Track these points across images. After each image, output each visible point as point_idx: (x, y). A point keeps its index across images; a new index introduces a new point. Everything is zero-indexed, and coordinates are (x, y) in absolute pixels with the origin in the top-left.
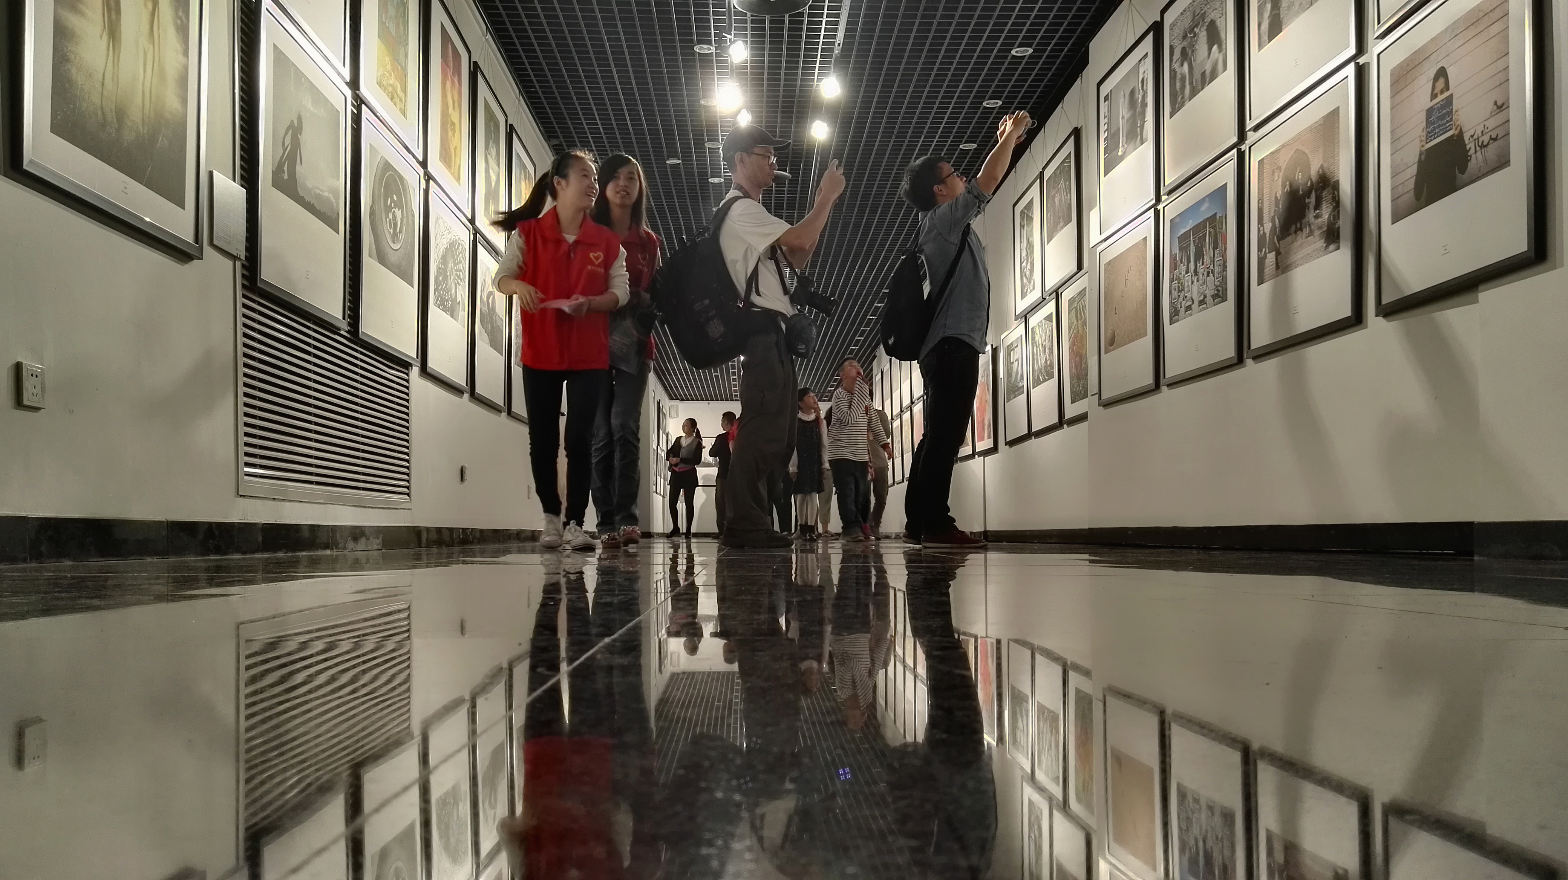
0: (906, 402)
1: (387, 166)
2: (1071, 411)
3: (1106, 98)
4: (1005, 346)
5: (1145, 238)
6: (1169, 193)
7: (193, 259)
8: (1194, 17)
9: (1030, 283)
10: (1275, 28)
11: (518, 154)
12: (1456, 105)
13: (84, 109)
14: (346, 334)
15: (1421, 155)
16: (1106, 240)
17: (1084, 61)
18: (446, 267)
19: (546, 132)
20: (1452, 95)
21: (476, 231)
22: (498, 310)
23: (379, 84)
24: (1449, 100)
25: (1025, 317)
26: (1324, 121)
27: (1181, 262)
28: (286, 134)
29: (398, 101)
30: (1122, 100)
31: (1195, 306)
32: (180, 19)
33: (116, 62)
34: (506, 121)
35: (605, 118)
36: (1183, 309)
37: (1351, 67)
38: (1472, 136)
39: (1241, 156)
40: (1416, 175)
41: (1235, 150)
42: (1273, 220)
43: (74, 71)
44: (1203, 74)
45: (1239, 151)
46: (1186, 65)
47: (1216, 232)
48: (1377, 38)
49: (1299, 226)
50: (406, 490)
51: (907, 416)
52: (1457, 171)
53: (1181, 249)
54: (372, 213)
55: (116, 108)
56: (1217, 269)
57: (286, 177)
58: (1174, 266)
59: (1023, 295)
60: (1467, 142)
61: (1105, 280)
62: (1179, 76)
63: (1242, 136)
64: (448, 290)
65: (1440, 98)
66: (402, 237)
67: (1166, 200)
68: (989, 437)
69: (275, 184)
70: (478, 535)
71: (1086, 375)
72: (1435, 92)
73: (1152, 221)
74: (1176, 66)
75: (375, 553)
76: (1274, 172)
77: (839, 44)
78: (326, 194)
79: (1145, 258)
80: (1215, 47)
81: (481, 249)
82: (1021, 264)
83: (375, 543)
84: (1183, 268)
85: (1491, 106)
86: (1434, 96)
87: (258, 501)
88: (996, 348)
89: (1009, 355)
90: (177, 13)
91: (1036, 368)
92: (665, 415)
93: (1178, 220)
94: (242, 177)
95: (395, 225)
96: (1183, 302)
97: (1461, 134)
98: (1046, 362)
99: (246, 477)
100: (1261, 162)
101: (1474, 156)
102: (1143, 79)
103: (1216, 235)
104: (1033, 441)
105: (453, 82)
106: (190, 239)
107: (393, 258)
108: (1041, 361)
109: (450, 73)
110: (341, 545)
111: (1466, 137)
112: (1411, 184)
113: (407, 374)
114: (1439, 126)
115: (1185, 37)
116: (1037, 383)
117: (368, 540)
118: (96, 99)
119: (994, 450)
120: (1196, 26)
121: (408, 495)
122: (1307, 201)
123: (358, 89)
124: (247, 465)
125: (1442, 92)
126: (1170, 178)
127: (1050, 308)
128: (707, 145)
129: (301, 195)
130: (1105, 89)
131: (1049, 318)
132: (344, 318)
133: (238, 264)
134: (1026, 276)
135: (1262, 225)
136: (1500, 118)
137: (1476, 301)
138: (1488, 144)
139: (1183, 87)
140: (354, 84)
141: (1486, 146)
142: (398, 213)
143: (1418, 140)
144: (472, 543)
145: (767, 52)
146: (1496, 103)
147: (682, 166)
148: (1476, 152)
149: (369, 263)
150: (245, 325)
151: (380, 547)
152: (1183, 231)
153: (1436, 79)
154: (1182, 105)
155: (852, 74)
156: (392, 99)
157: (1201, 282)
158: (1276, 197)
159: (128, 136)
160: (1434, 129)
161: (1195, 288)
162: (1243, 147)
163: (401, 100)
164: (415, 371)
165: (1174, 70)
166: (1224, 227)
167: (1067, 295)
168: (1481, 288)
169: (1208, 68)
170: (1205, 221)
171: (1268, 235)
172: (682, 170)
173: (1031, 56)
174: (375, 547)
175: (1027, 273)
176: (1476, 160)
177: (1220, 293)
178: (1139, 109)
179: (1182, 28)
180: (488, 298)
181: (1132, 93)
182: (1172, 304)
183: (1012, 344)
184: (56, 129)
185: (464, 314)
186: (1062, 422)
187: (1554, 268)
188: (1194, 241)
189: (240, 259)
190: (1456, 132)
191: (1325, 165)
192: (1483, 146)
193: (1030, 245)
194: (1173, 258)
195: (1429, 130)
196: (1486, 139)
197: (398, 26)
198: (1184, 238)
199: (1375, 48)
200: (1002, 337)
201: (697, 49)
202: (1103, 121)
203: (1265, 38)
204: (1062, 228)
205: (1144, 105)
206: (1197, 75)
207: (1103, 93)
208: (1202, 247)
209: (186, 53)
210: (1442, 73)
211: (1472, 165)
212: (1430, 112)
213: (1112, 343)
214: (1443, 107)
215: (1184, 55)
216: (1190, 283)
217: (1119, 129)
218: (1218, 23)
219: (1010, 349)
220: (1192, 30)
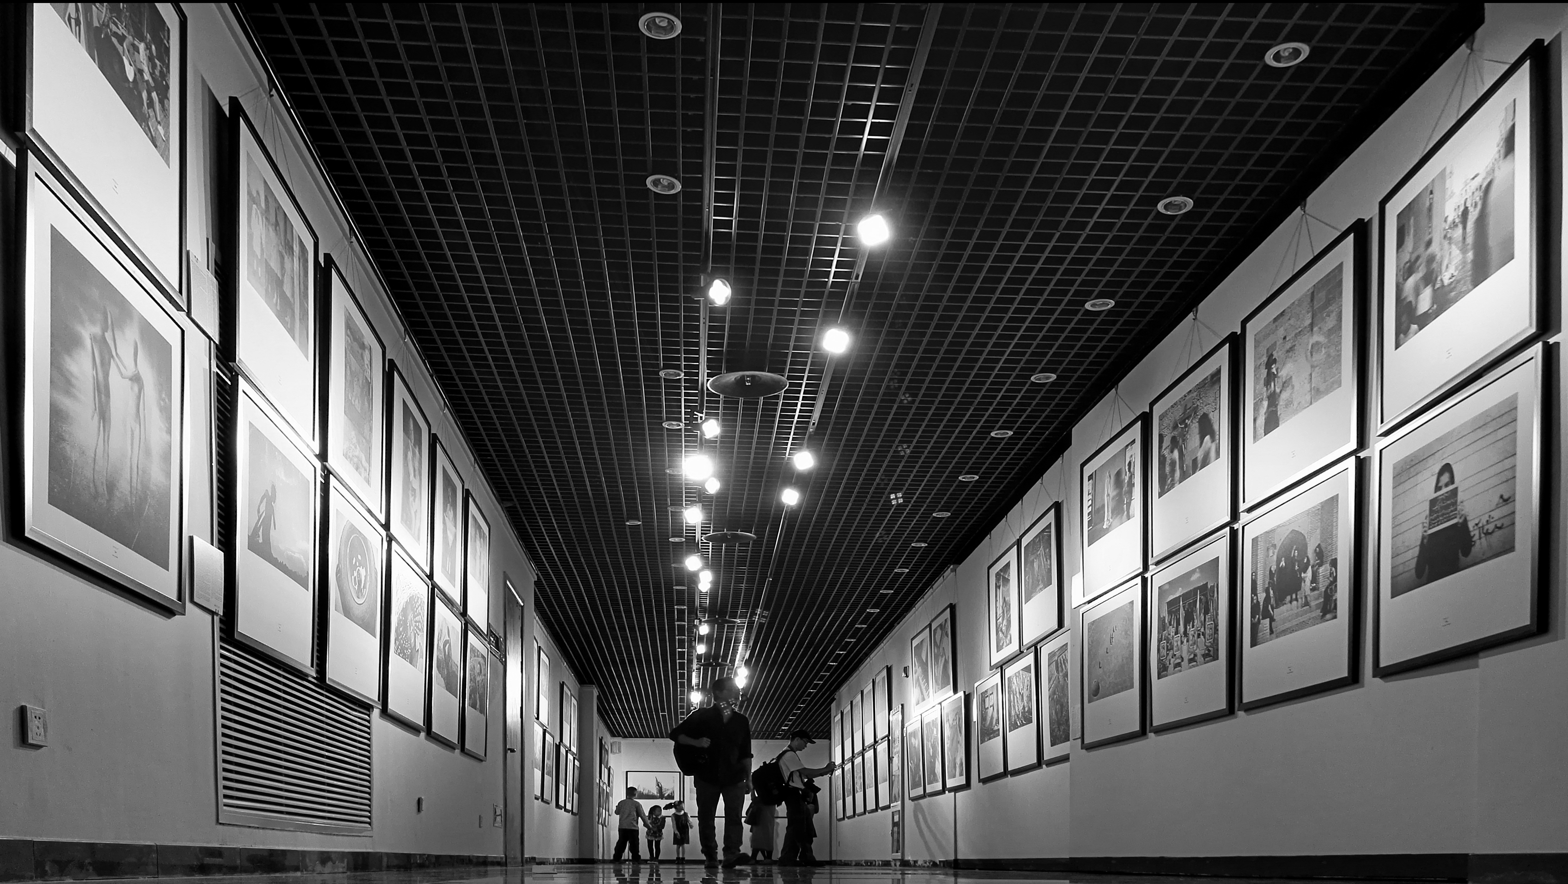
0: (869, 740)
1: (353, 529)
2: (1049, 752)
3: (1090, 478)
4: (980, 692)
5: (1132, 602)
6: (1158, 563)
7: (175, 615)
8: (1185, 410)
9: (1006, 637)
10: (1272, 423)
11: (474, 517)
12: (1461, 496)
13: (78, 482)
14: (313, 680)
15: (1423, 538)
16: (1089, 602)
17: (1066, 443)
18: (406, 619)
19: (500, 496)
20: (1456, 488)
21: (434, 586)
22: (453, 657)
23: (346, 455)
24: (1455, 492)
25: (1001, 667)
26: (1322, 507)
27: (1170, 625)
28: (261, 502)
29: (362, 470)
30: (1107, 480)
31: (1185, 663)
32: (163, 400)
33: (107, 440)
34: (463, 486)
35: (563, 484)
36: (1172, 666)
37: (1352, 461)
38: (1477, 524)
39: (1234, 534)
40: (1419, 557)
41: (1228, 529)
42: (1267, 591)
43: (68, 448)
44: (1195, 461)
45: (1232, 529)
46: (1176, 453)
47: (1207, 598)
48: (1380, 436)
49: (1294, 596)
50: (367, 820)
51: (869, 754)
52: (1460, 555)
53: (1170, 613)
54: (338, 572)
55: (107, 480)
56: (1208, 632)
57: (261, 541)
58: (1162, 627)
59: (999, 649)
60: (1471, 529)
61: (1089, 638)
62: (1168, 461)
63: (1235, 515)
64: (408, 640)
65: (1444, 490)
66: (366, 592)
67: (1154, 569)
68: (961, 775)
69: (250, 548)
70: (433, 860)
71: (1067, 720)
72: (1440, 485)
73: (1139, 588)
74: (1166, 452)
75: (340, 875)
76: (1268, 549)
77: (814, 424)
78: (297, 555)
79: (1131, 620)
80: (1208, 438)
81: (438, 603)
82: (997, 620)
83: (341, 866)
84: (1172, 630)
85: (1496, 499)
86: (1438, 488)
87: (236, 829)
88: (969, 694)
89: (983, 701)
90: (160, 396)
91: (1013, 713)
92: (607, 751)
93: (1167, 587)
94: (220, 541)
95: (360, 582)
96: (1172, 660)
97: (1465, 521)
98: (1024, 708)
99: (225, 808)
100: (1255, 541)
101: (1478, 542)
102: (1130, 463)
103: (1207, 602)
104: (1009, 779)
105: (414, 453)
106: (174, 596)
107: (357, 611)
108: (1019, 707)
109: (411, 445)
110: (310, 868)
111: (1471, 525)
112: (1413, 564)
113: (369, 716)
114: (1443, 514)
115: (1175, 427)
116: (1014, 726)
117: (334, 863)
118: (88, 473)
119: (967, 785)
120: (1188, 418)
121: (370, 824)
122: (1303, 575)
123: (327, 461)
124: (226, 796)
125: (1447, 485)
126: (1159, 549)
127: (1029, 660)
128: (670, 509)
129: (275, 556)
130: (1088, 470)
131: (1027, 669)
132: (312, 666)
133: (216, 619)
134: (1003, 632)
135: (1256, 595)
136: (1505, 510)
137: (1477, 666)
138: (1493, 532)
139: (1173, 471)
140: (323, 456)
141: (1490, 533)
142: (363, 572)
143: (1421, 526)
144: (428, 867)
145: (738, 429)
146: (1501, 497)
147: (642, 527)
148: (1480, 538)
149: (335, 616)
150: (223, 673)
151: (345, 870)
152: (1171, 597)
153: (1441, 473)
154: (1172, 486)
155: (826, 450)
156: (357, 469)
157: (1191, 642)
158: (1270, 571)
159: (118, 506)
160: (1438, 517)
161: (1185, 647)
162: (1236, 526)
163: (365, 470)
164: (376, 713)
165: (1164, 456)
166: (1216, 595)
167: (1045, 651)
168: (1481, 654)
169: (1200, 455)
170: (1195, 590)
171: (1261, 604)
172: (642, 531)
173: (1010, 438)
174: (341, 870)
175: (1004, 628)
176: (1480, 544)
177: (1211, 653)
178: (1125, 488)
179: (1173, 419)
180: (444, 646)
181: (1118, 474)
182: (1160, 661)
183: (986, 691)
184: (53, 500)
185: (422, 661)
186: (1040, 763)
187: (1556, 639)
188: (1184, 607)
189: (217, 614)
190: (1461, 521)
191: (1323, 546)
192: (1487, 533)
193: (1006, 604)
194: (1161, 620)
195: (1433, 517)
196: (1491, 527)
197: (363, 404)
198: (1173, 604)
199: (1376, 445)
200: (976, 685)
201: (665, 425)
202: (1086, 497)
203: (1261, 431)
204: (1041, 590)
205: (1131, 485)
206: (1188, 461)
207: (1087, 473)
208: (1192, 612)
209: (169, 432)
210: (1447, 468)
211: (1476, 549)
212: (1433, 502)
213: (1096, 693)
214: (1447, 498)
215: (1174, 443)
216: (1179, 643)
217: (1104, 505)
218: (1211, 416)
219: (984, 696)
220: (1183, 421)
